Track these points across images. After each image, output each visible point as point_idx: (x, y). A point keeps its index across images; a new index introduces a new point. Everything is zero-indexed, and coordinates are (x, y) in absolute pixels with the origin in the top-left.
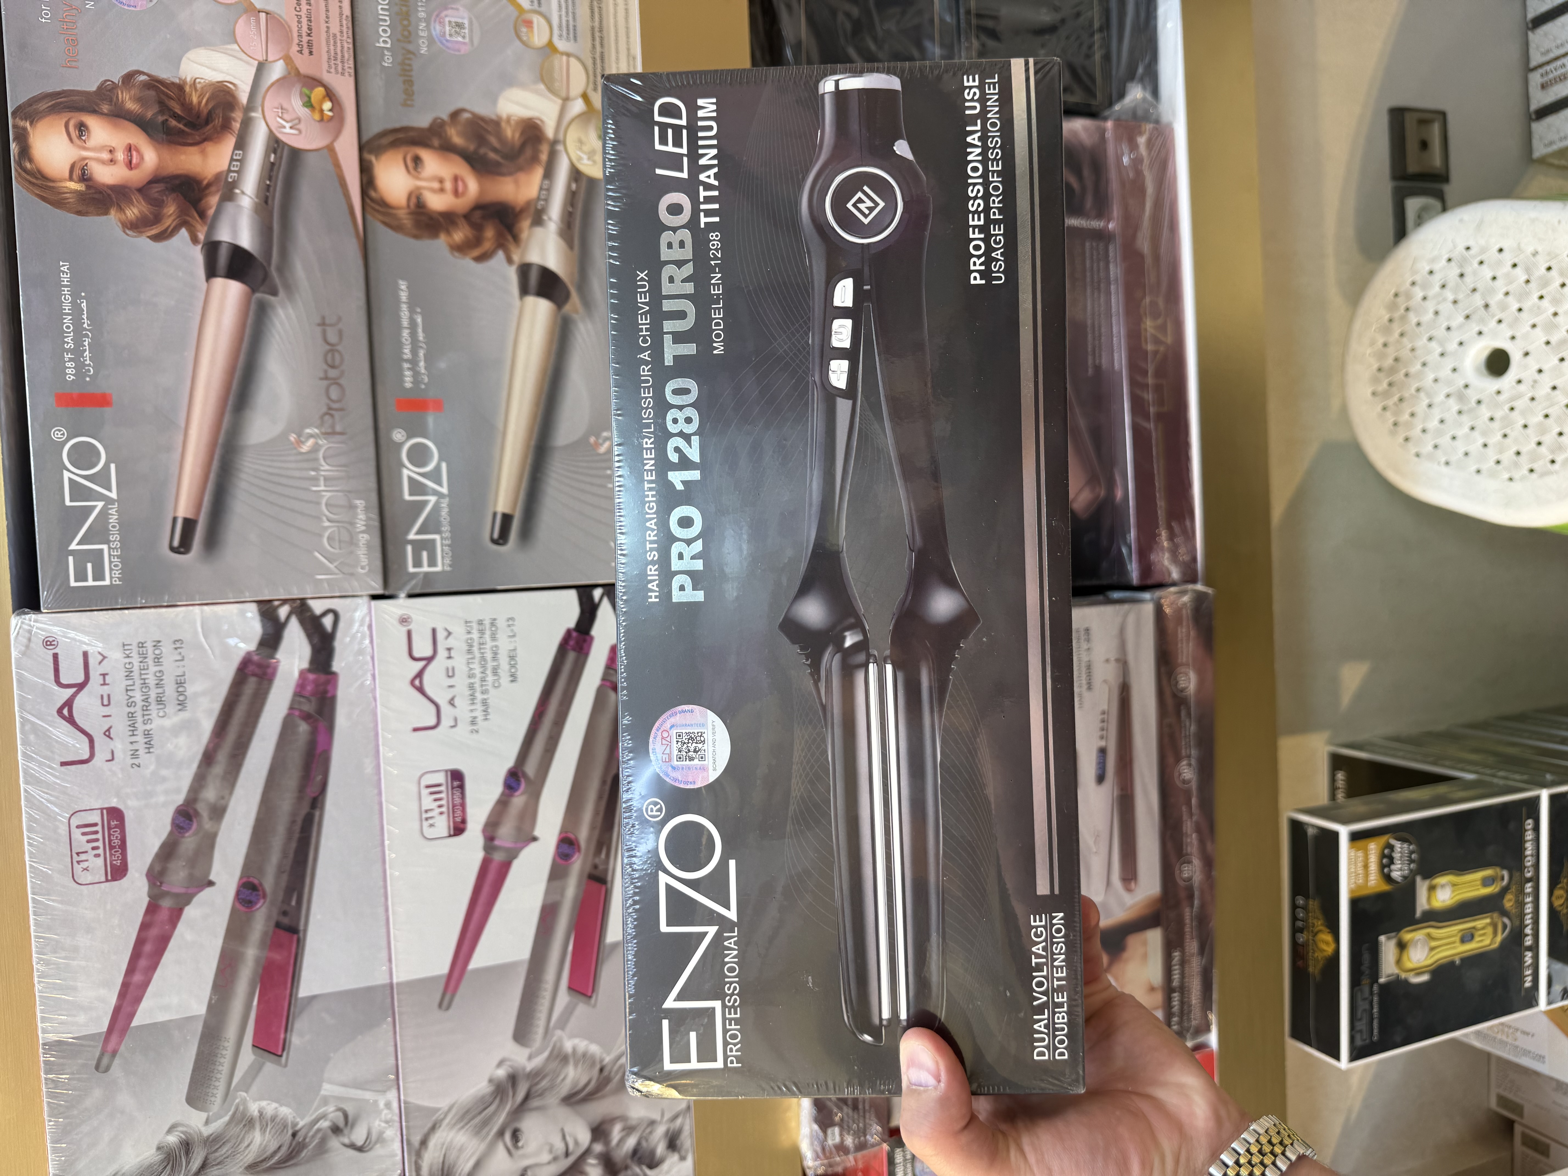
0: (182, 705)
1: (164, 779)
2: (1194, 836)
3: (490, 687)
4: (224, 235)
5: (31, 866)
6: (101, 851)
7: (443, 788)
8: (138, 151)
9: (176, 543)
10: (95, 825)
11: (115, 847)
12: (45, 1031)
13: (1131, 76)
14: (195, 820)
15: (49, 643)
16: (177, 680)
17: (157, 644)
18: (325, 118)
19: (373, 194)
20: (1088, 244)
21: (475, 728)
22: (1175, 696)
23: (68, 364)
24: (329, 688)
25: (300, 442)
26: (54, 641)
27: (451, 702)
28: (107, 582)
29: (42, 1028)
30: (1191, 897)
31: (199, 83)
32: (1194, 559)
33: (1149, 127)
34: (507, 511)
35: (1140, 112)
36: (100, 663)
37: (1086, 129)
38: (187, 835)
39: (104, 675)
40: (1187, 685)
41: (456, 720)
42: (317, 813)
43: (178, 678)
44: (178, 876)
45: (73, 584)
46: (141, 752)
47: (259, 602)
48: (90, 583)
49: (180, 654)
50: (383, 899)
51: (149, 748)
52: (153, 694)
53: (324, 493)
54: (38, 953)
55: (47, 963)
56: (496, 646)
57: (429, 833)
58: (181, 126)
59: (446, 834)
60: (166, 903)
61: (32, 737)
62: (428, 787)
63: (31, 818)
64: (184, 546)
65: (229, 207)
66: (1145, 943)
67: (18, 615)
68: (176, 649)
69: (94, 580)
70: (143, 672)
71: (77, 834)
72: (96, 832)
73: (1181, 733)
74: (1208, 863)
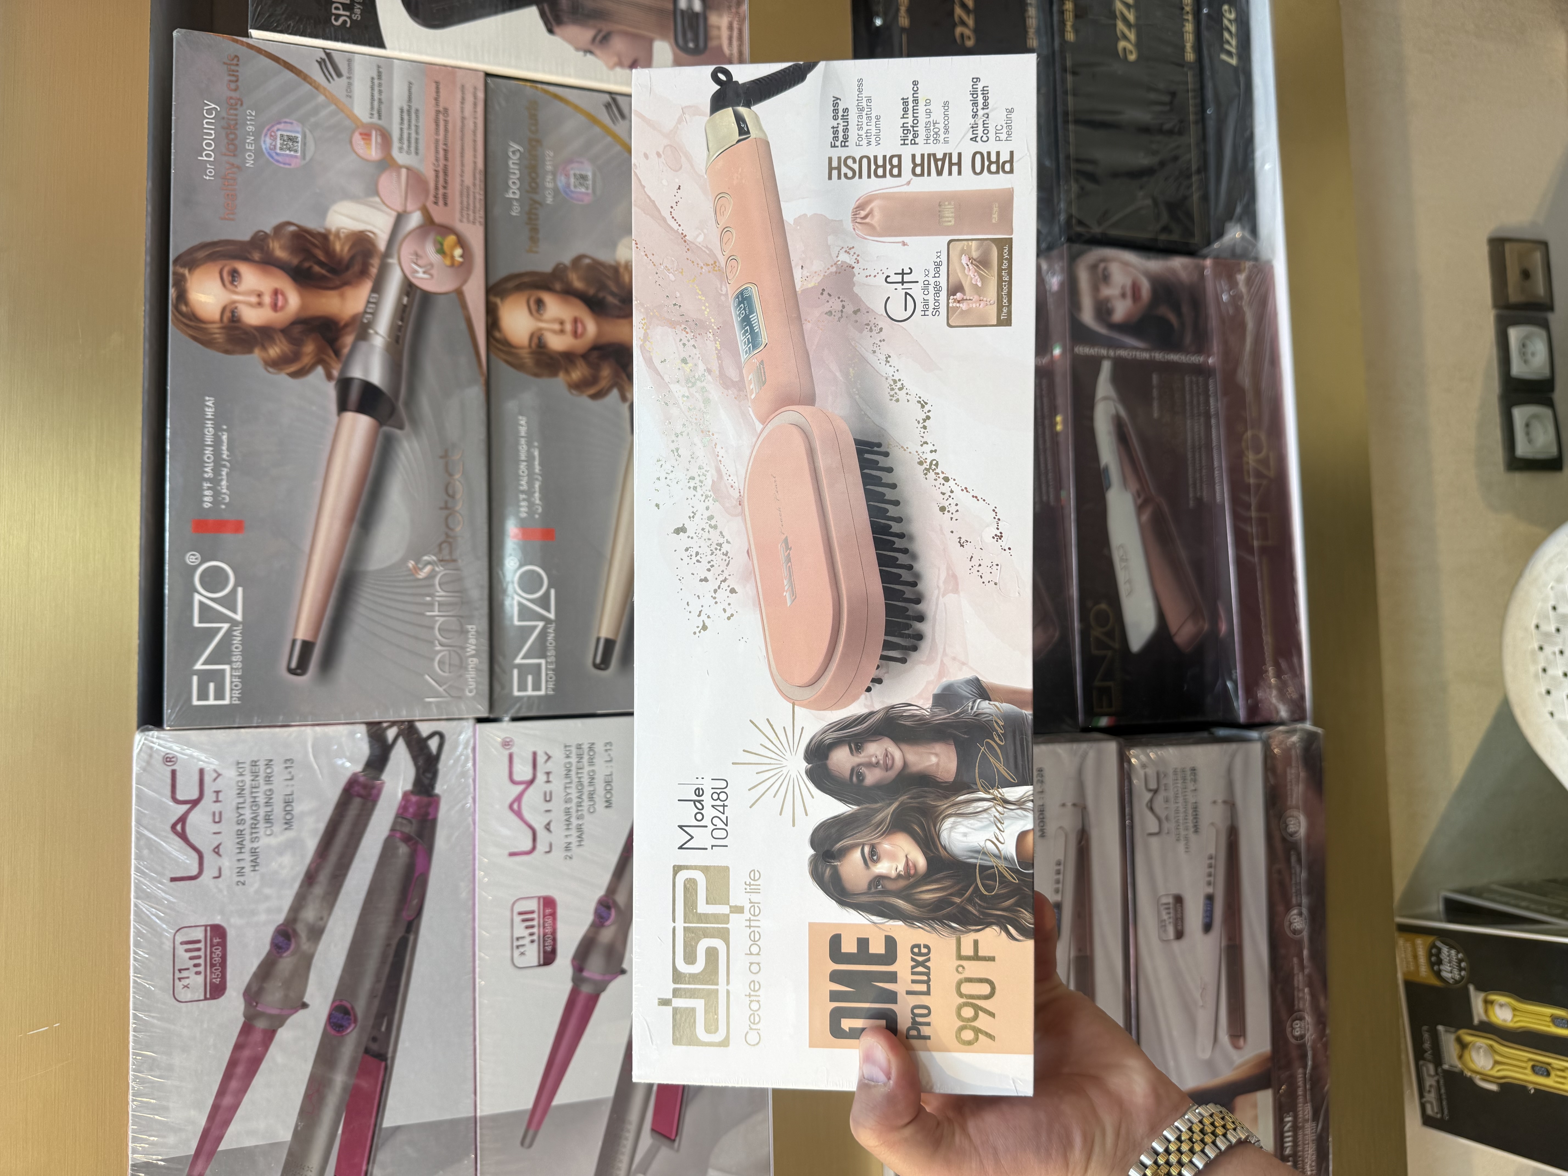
0: (288, 824)
1: (267, 898)
2: (1306, 990)
3: (585, 813)
4: (357, 373)
5: (135, 982)
6: (201, 969)
7: (535, 916)
8: (283, 294)
9: (294, 665)
10: (199, 942)
11: (215, 965)
12: (135, 1151)
13: (1229, 216)
14: (293, 940)
15: (168, 759)
16: (285, 799)
17: (269, 763)
18: (456, 264)
19: (497, 335)
20: (1187, 379)
21: (569, 854)
22: (1284, 840)
23: (207, 493)
24: (431, 810)
25: (417, 569)
26: (173, 757)
27: (548, 827)
28: (226, 702)
29: (133, 1148)
30: (1304, 1056)
31: (343, 233)
32: (1302, 697)
33: (1248, 264)
34: (610, 636)
35: (1238, 250)
36: (215, 780)
37: (1185, 267)
38: (285, 955)
39: (217, 792)
40: (1297, 828)
41: (551, 845)
42: (412, 938)
43: (287, 797)
44: (273, 997)
45: (195, 702)
46: (247, 870)
47: (368, 724)
48: (211, 702)
49: (290, 773)
50: (471, 1029)
51: (255, 866)
52: (262, 812)
53: (437, 618)
54: (134, 1070)
55: (143, 1082)
56: (593, 771)
57: (520, 961)
58: (324, 272)
59: (536, 963)
60: (261, 1024)
61: (146, 852)
62: (520, 913)
63: (138, 933)
64: (301, 668)
65: (363, 346)
66: (1255, 1106)
67: (143, 731)
68: (287, 768)
69: (216, 699)
70: (254, 790)
71: (181, 950)
72: (199, 949)
73: (1291, 879)
74: (1321, 1021)
